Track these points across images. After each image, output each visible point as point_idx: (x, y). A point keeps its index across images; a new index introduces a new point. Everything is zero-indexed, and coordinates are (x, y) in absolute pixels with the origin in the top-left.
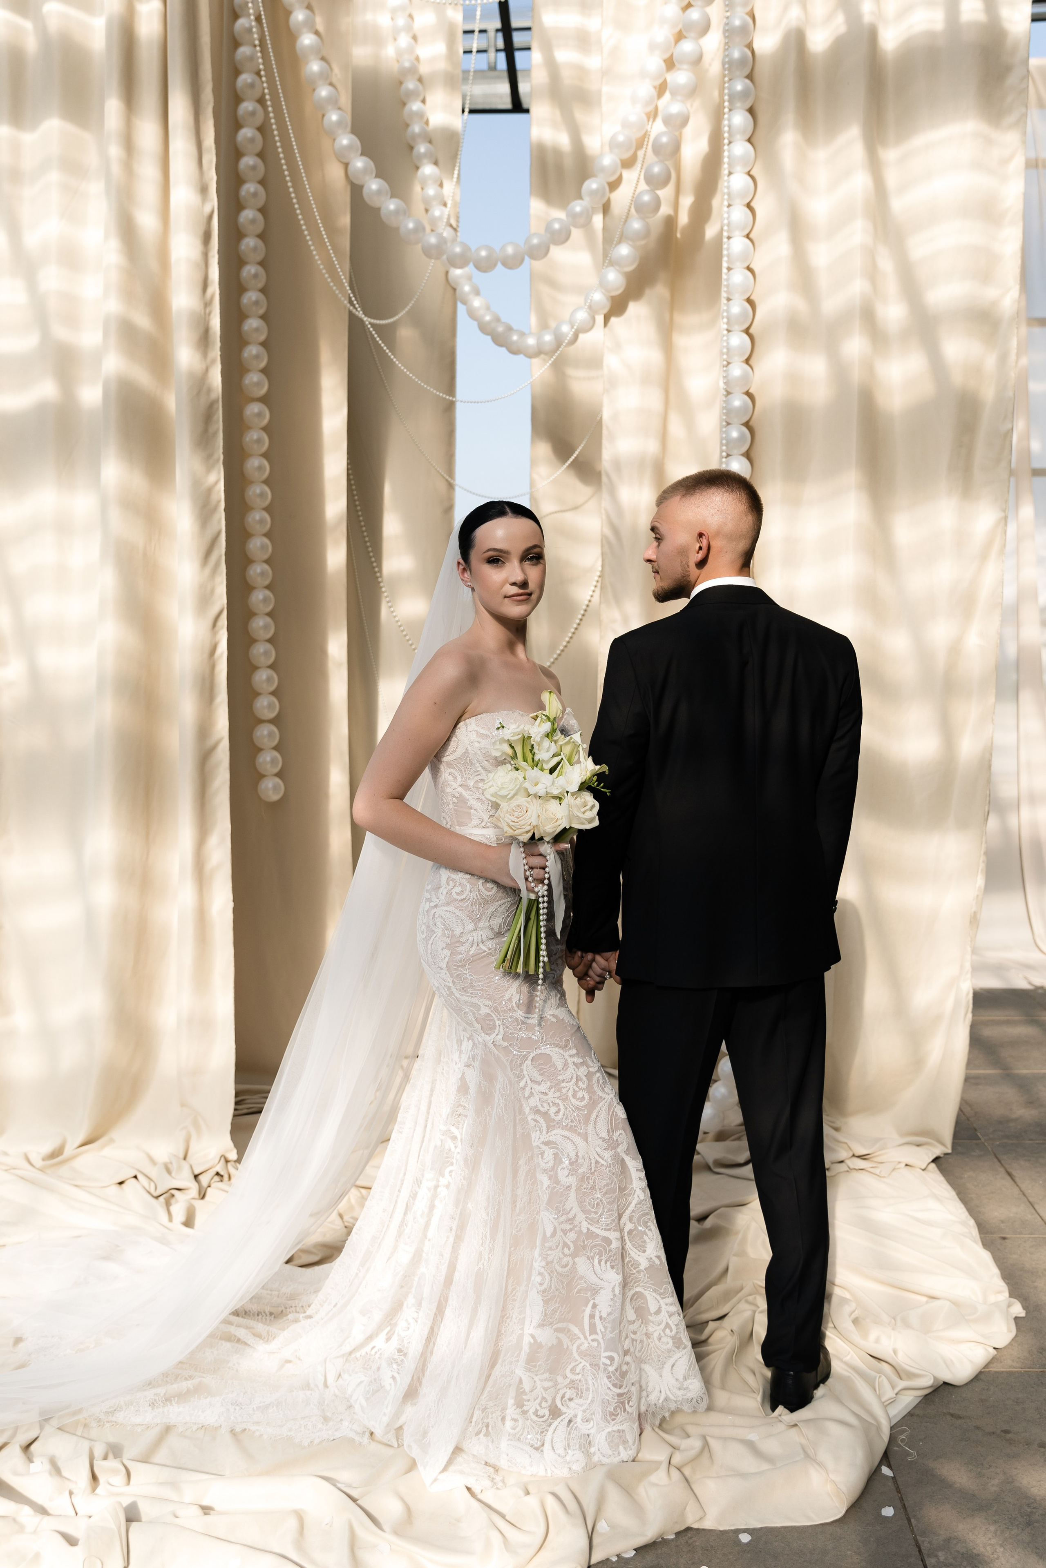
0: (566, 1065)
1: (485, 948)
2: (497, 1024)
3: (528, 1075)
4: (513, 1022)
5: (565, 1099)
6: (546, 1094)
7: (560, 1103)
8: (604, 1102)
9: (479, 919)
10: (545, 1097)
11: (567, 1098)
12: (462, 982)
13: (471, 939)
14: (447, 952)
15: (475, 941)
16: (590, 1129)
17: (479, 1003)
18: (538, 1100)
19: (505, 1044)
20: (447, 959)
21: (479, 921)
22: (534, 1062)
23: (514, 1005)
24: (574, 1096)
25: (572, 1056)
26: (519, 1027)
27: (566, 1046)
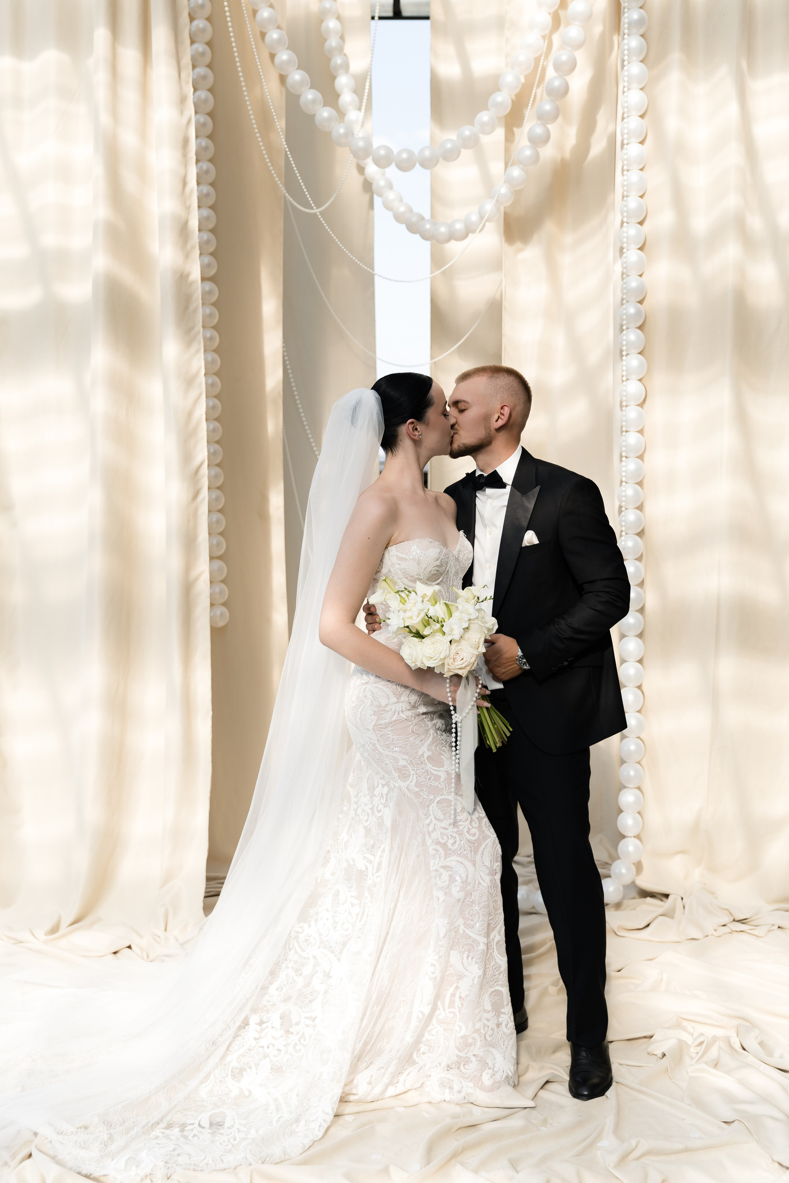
1: (403, 716)
2: (411, 773)
3: (433, 814)
4: (424, 772)
5: (461, 834)
6: (446, 829)
7: (457, 837)
8: (490, 839)
9: (401, 695)
10: (445, 831)
11: (462, 834)
12: (385, 741)
13: (394, 709)
14: (375, 718)
15: (396, 711)
16: (478, 858)
17: (398, 757)
18: (439, 833)
19: (417, 789)
20: (373, 723)
21: (400, 696)
22: (439, 805)
23: (426, 760)
24: (468, 832)
26: (429, 777)
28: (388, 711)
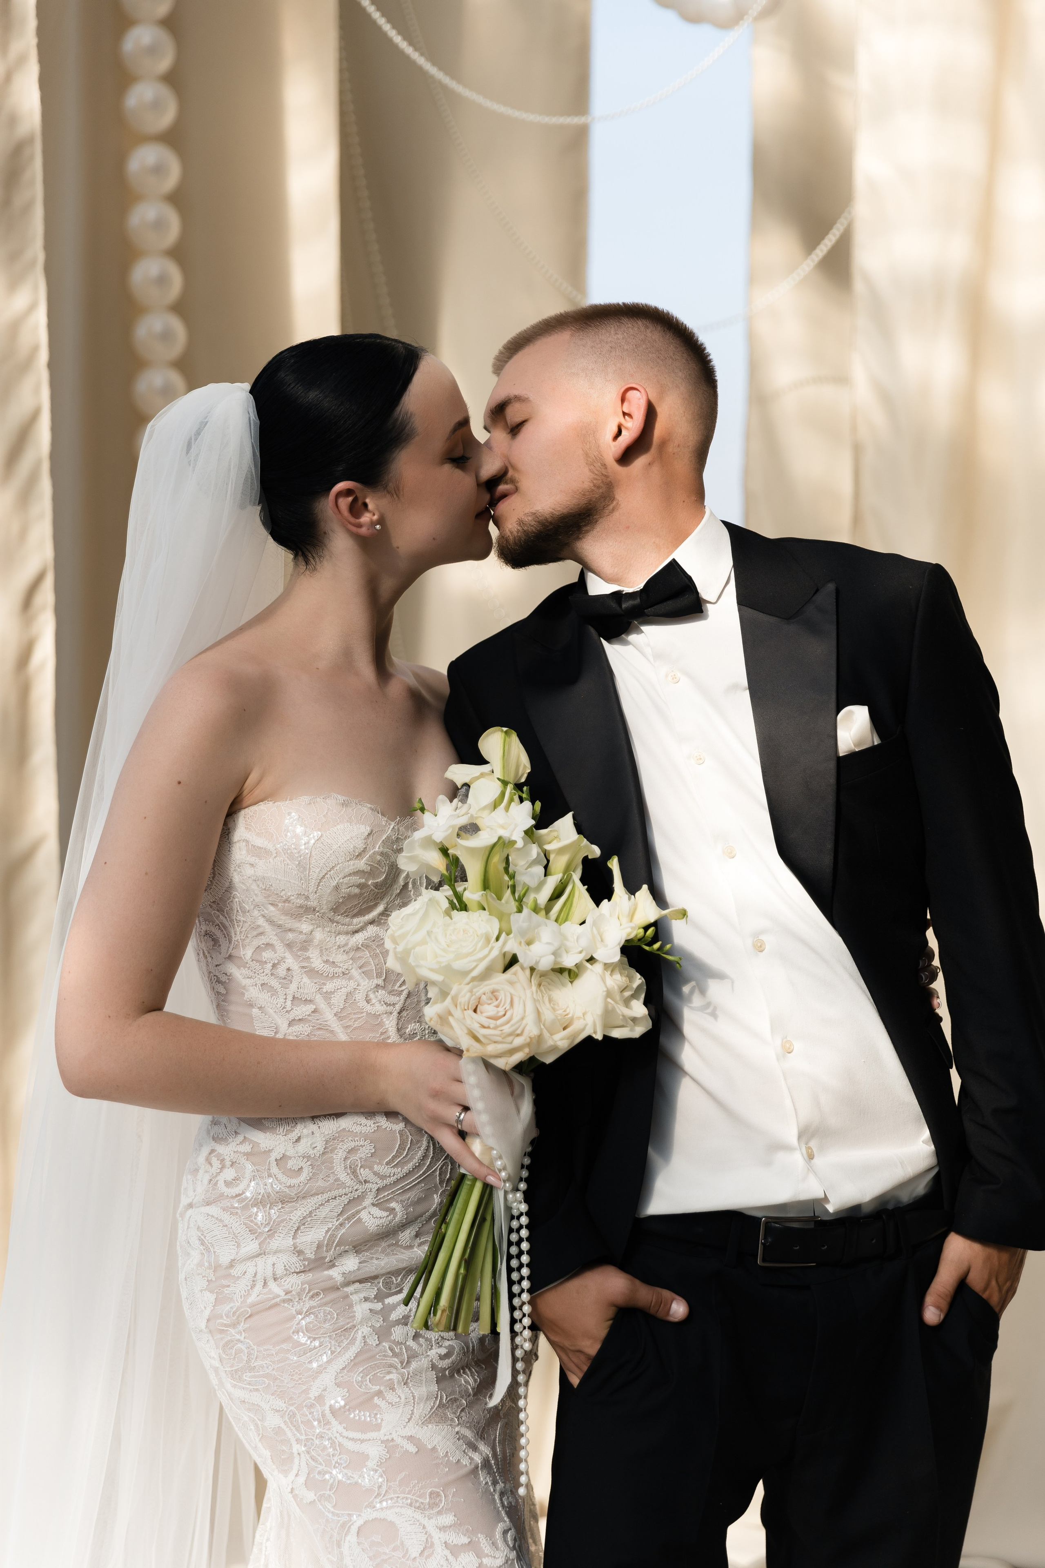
0: (427, 1548)
2: (296, 1448)
4: (325, 1447)
9: (272, 1232)
13: (251, 1271)
15: (259, 1276)
17: (263, 1404)
19: (311, 1496)
22: (362, 1539)
23: (328, 1411)
25: (443, 1529)
26: (336, 1458)
27: (432, 1506)
28: (239, 1278)
